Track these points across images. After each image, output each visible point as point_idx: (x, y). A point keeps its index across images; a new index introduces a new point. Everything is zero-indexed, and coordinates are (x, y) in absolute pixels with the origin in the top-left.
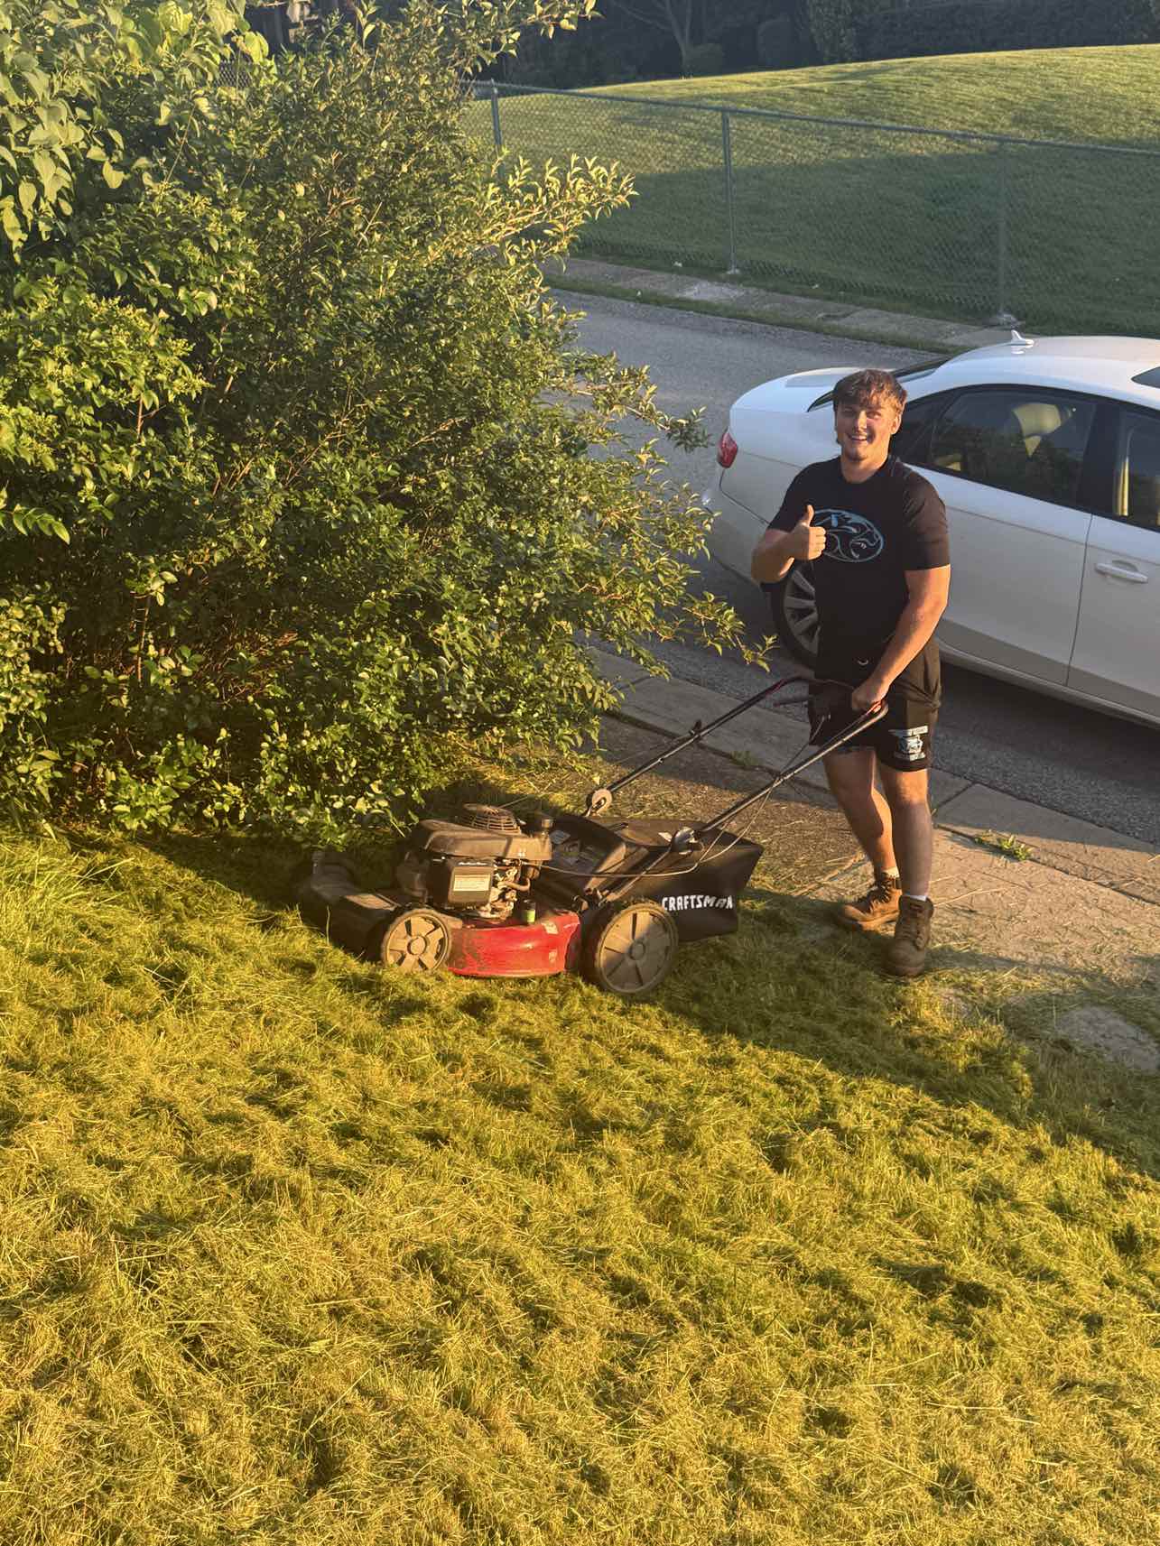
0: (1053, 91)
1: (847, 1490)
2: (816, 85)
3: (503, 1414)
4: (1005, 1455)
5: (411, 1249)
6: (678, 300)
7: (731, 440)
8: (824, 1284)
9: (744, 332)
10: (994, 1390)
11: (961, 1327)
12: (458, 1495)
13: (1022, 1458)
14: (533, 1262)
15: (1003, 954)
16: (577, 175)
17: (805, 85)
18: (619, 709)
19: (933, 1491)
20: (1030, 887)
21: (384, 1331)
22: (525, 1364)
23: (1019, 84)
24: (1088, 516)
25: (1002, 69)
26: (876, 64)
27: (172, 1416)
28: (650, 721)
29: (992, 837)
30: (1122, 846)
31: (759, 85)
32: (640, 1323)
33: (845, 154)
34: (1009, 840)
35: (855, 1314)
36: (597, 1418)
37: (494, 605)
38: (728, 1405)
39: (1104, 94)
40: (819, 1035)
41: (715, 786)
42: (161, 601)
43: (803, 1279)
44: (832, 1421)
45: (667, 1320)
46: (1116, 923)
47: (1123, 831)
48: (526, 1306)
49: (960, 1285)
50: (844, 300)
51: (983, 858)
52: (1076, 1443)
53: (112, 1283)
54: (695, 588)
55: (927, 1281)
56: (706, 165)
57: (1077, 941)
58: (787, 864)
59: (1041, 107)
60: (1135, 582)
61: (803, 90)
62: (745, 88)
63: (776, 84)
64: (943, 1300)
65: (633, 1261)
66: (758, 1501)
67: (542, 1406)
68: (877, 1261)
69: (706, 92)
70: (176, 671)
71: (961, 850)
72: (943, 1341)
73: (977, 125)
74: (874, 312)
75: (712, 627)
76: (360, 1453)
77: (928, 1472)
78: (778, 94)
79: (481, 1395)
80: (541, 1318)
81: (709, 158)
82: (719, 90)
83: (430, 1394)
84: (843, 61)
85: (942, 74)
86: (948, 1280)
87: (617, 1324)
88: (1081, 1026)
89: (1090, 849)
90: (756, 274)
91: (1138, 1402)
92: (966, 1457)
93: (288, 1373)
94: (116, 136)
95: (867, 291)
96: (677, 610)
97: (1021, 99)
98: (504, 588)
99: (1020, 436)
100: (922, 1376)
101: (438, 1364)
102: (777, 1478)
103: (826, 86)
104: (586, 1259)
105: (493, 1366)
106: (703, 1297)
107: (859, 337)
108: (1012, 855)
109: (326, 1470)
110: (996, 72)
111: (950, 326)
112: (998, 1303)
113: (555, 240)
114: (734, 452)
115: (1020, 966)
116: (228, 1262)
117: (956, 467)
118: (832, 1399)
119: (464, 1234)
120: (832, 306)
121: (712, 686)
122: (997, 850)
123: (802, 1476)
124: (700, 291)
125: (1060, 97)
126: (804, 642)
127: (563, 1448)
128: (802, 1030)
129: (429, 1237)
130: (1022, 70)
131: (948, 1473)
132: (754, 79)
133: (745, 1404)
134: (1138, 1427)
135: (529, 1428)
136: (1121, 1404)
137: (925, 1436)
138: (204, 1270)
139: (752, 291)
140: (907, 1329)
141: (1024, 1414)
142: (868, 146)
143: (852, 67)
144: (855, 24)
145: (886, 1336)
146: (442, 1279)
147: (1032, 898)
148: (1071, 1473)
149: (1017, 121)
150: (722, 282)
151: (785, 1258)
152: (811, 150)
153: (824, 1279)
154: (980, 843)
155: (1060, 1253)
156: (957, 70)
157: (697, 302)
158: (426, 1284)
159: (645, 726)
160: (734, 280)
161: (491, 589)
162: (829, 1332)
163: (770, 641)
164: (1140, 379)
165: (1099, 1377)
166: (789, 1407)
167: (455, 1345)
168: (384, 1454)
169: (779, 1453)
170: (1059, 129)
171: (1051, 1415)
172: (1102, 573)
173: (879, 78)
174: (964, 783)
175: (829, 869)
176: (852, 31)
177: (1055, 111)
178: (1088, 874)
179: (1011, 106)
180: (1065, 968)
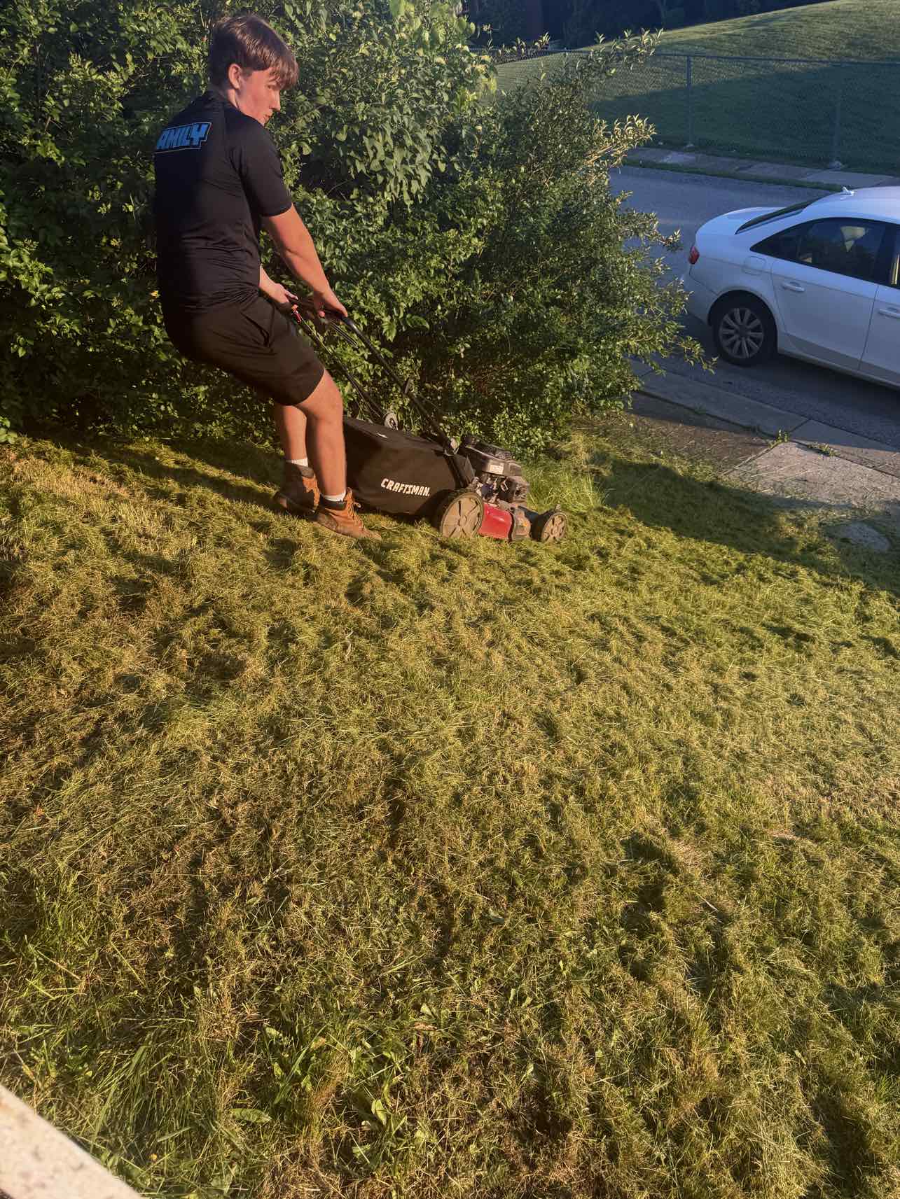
0: (872, 24)
1: (756, 698)
2: (737, 31)
3: (633, 666)
4: (816, 691)
5: (589, 614)
6: (661, 164)
7: (696, 250)
8: (742, 632)
9: (696, 181)
10: (812, 671)
11: (798, 649)
12: (625, 687)
13: (822, 693)
14: (634, 621)
15: (820, 500)
16: (630, 125)
17: (731, 32)
18: (642, 389)
19: (788, 702)
20: (834, 469)
21: (588, 639)
22: (637, 652)
23: (852, 22)
24: (876, 285)
25: (844, 12)
26: (770, 14)
27: (532, 660)
28: (653, 393)
29: (817, 445)
30: (881, 449)
31: (705, 33)
32: (674, 641)
33: (753, 72)
34: (826, 447)
35: (755, 643)
36: (666, 670)
37: (599, 349)
38: (711, 669)
40: (734, 536)
41: (684, 423)
42: (462, 356)
43: (734, 630)
44: (750, 677)
45: (683, 641)
46: (875, 485)
47: (881, 441)
48: (633, 634)
49: (798, 634)
50: (749, 158)
51: (813, 455)
52: (844, 689)
53: (503, 617)
54: (682, 334)
55: (784, 632)
56: (676, 85)
57: (855, 494)
58: (719, 460)
59: (864, 36)
61: (730, 35)
62: (698, 36)
63: (714, 33)
64: (790, 639)
65: (668, 621)
66: (725, 699)
67: (646, 665)
68: (763, 625)
69: (676, 40)
70: (464, 384)
71: (802, 452)
72: (790, 654)
73: (828, 49)
74: (765, 164)
75: (690, 353)
76: (591, 673)
77: (786, 695)
78: (716, 39)
79: (625, 660)
80: (640, 638)
81: (678, 81)
82: (683, 39)
83: (608, 658)
84: (752, 13)
85: (809, 19)
86: (793, 632)
87: (666, 641)
88: (855, 533)
89: (864, 450)
90: (703, 146)
91: (870, 678)
92: (801, 691)
93: (562, 649)
94: (442, 148)
95: (762, 152)
96: (673, 345)
97: (852, 32)
98: (603, 341)
99: (843, 241)
100: (783, 665)
101: (609, 650)
102: (731, 692)
103: (742, 32)
104: (652, 620)
105: (626, 652)
106: (697, 634)
107: (758, 180)
108: (826, 454)
109: (581, 678)
110: (840, 15)
111: (807, 169)
112: (813, 641)
113: (615, 159)
114: (698, 256)
115: (829, 507)
116: (536, 613)
117: (809, 260)
118: (751, 669)
119: (606, 609)
120: (743, 162)
121: (682, 374)
122: (819, 452)
123: (739, 692)
124: (672, 158)
125: (876, 27)
126: (728, 350)
127: (655, 677)
128: (726, 534)
129: (594, 610)
130: (854, 12)
131: (794, 696)
132: (703, 30)
133: (718, 669)
134: (869, 686)
135: (643, 670)
136: (863, 678)
137: (785, 684)
138: (528, 615)
139: (700, 155)
140: (777, 649)
141: (823, 679)
142: (766, 67)
143: (757, 17)
145: (769, 651)
146: (601, 623)
147: (835, 474)
148: (842, 699)
149: (850, 45)
150: (685, 151)
151: (726, 623)
152: (735, 72)
153: (742, 630)
154: (811, 448)
155: (839, 624)
156: (816, 16)
157: (672, 165)
158: (597, 625)
159: (653, 396)
160: (691, 150)
161: (598, 341)
162: (746, 648)
163: (715, 359)
165: (854, 668)
166: (734, 669)
167: (614, 643)
168: (598, 674)
169: (730, 685)
170: (873, 48)
171: (834, 680)
172: (881, 314)
173: (772, 24)
174: (804, 419)
175: (740, 462)
177: (872, 37)
178: (862, 462)
179: (847, 36)
180: (849, 506)
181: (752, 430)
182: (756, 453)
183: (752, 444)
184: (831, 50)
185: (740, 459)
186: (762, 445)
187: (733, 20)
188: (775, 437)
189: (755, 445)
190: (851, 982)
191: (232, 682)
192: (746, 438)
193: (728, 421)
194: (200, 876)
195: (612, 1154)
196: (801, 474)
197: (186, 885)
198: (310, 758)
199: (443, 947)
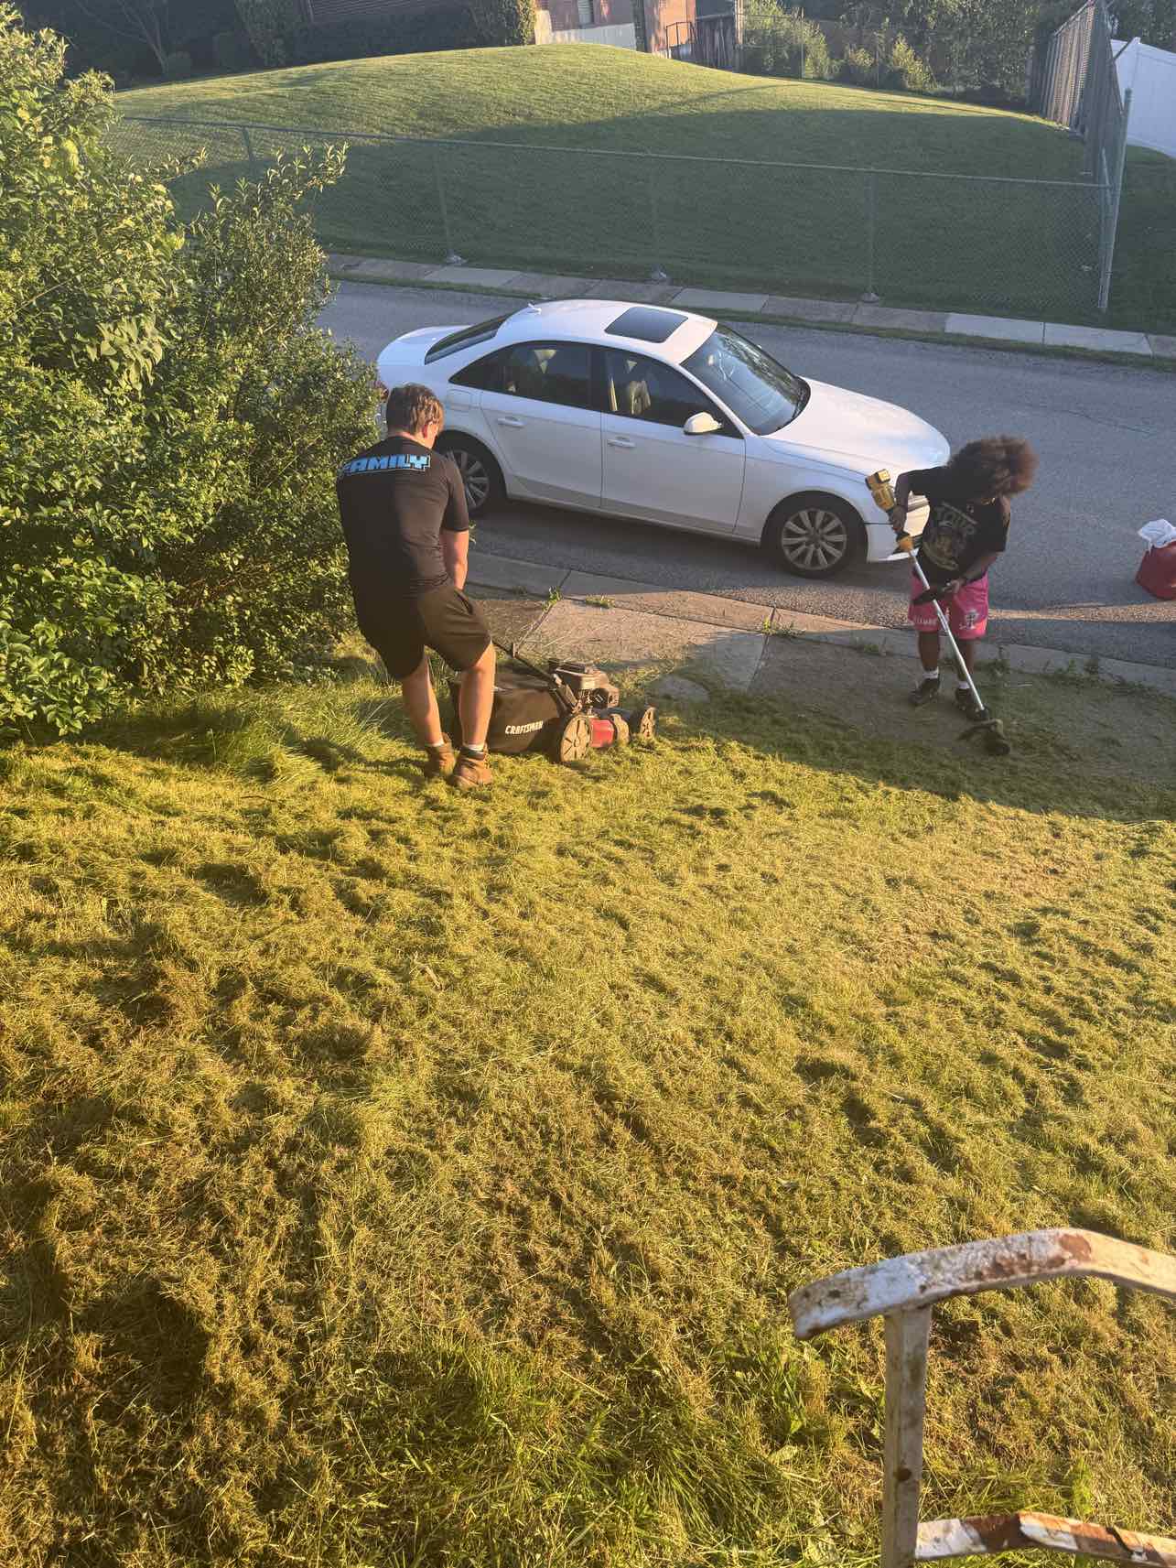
0: (435, 92)
2: (279, 91)
15: (623, 659)
17: (270, 91)
20: (620, 622)
23: (413, 87)
24: (598, 413)
26: (309, 69)
29: (592, 599)
34: (602, 599)
39: (469, 93)
46: (664, 631)
49: (708, 810)
50: (352, 254)
51: (591, 611)
57: (651, 645)
59: (434, 104)
60: (629, 448)
61: (271, 95)
62: (227, 94)
63: (247, 90)
64: (709, 818)
69: (202, 99)
71: (581, 609)
73: (397, 119)
74: (374, 260)
78: (255, 100)
82: (209, 97)
88: (671, 687)
89: (639, 595)
95: (364, 246)
97: (418, 99)
99: (538, 363)
103: (285, 92)
108: (604, 606)
111: (425, 266)
115: (635, 665)
120: (347, 258)
122: (597, 605)
125: (442, 95)
130: (412, 75)
144: (281, 36)
147: (623, 627)
149: (421, 115)
154: (586, 603)
164: (610, 330)
170: (448, 120)
172: (613, 445)
173: (320, 84)
174: (565, 571)
175: (524, 632)
176: (280, 42)
177: (443, 107)
178: (643, 609)
179: (413, 104)
180: (651, 661)
181: (518, 593)
182: (536, 618)
183: (527, 609)
184: (401, 120)
185: (522, 629)
186: (538, 608)
187: (265, 74)
188: (546, 597)
189: (530, 609)
190: (1013, 1114)
191: (365, 1057)
192: (516, 603)
193: (489, 587)
194: (543, 1272)
195: (1007, 1331)
196: (591, 635)
197: (539, 1288)
198: (517, 1107)
199: (776, 1232)
